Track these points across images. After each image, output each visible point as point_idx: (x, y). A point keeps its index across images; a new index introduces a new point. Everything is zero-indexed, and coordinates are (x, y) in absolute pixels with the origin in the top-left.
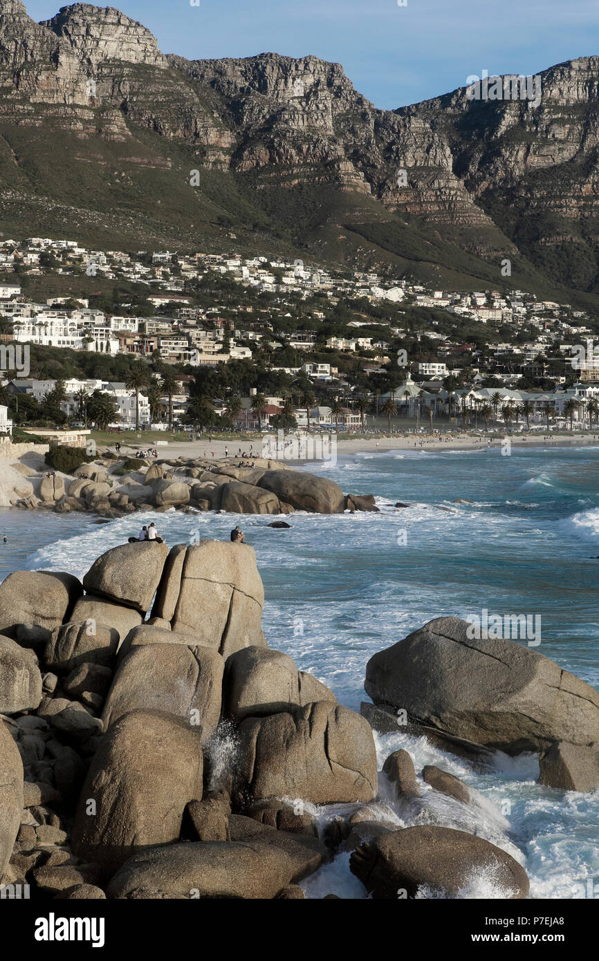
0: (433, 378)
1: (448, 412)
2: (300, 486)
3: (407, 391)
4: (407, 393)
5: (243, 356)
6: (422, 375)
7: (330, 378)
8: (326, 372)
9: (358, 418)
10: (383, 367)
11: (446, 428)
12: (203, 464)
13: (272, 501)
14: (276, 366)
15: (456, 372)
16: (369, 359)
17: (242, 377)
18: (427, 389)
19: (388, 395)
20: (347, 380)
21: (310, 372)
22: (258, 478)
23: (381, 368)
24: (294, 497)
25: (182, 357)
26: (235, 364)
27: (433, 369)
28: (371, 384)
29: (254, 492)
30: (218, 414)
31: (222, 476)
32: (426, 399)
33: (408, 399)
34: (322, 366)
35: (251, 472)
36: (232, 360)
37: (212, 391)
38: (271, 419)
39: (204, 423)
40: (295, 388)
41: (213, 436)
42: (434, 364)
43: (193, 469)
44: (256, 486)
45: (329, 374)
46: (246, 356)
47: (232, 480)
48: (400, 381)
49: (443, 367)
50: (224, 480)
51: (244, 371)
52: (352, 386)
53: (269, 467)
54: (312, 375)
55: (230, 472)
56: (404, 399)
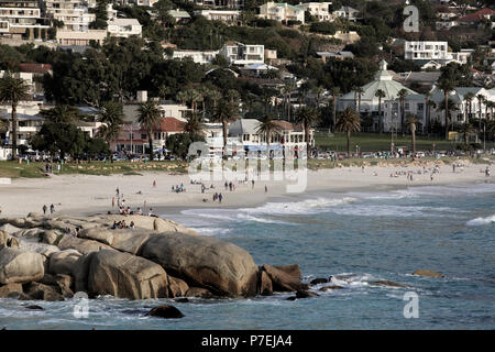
0: (426, 66)
1: (443, 123)
2: (196, 254)
3: (380, 91)
4: (380, 94)
5: (128, 32)
6: (409, 61)
7: (264, 67)
8: (258, 58)
9: (301, 136)
10: (348, 48)
11: (439, 149)
12: (62, 225)
13: (157, 275)
14: (182, 47)
15: (463, 56)
16: (326, 36)
17: (126, 70)
18: (414, 85)
19: (351, 96)
20: (290, 69)
21: (233, 57)
22: (139, 244)
23: (344, 50)
24: (188, 271)
25: (32, 34)
26: (115, 48)
27: (428, 51)
28: (327, 78)
29: (133, 264)
30: (87, 133)
31: (89, 241)
32: (411, 103)
33: (382, 102)
34: (252, 49)
35: (129, 235)
36: (111, 39)
37: (80, 90)
38: (169, 141)
39: (66, 149)
40: (207, 86)
41: (80, 167)
42: (428, 43)
43: (48, 232)
44: (137, 255)
45: (262, 61)
46: (133, 32)
47: (104, 247)
48: (370, 75)
49: (442, 48)
50: (93, 247)
51: (129, 60)
52: (299, 78)
53: (155, 227)
54: (237, 62)
55: (101, 235)
56: (375, 102)
